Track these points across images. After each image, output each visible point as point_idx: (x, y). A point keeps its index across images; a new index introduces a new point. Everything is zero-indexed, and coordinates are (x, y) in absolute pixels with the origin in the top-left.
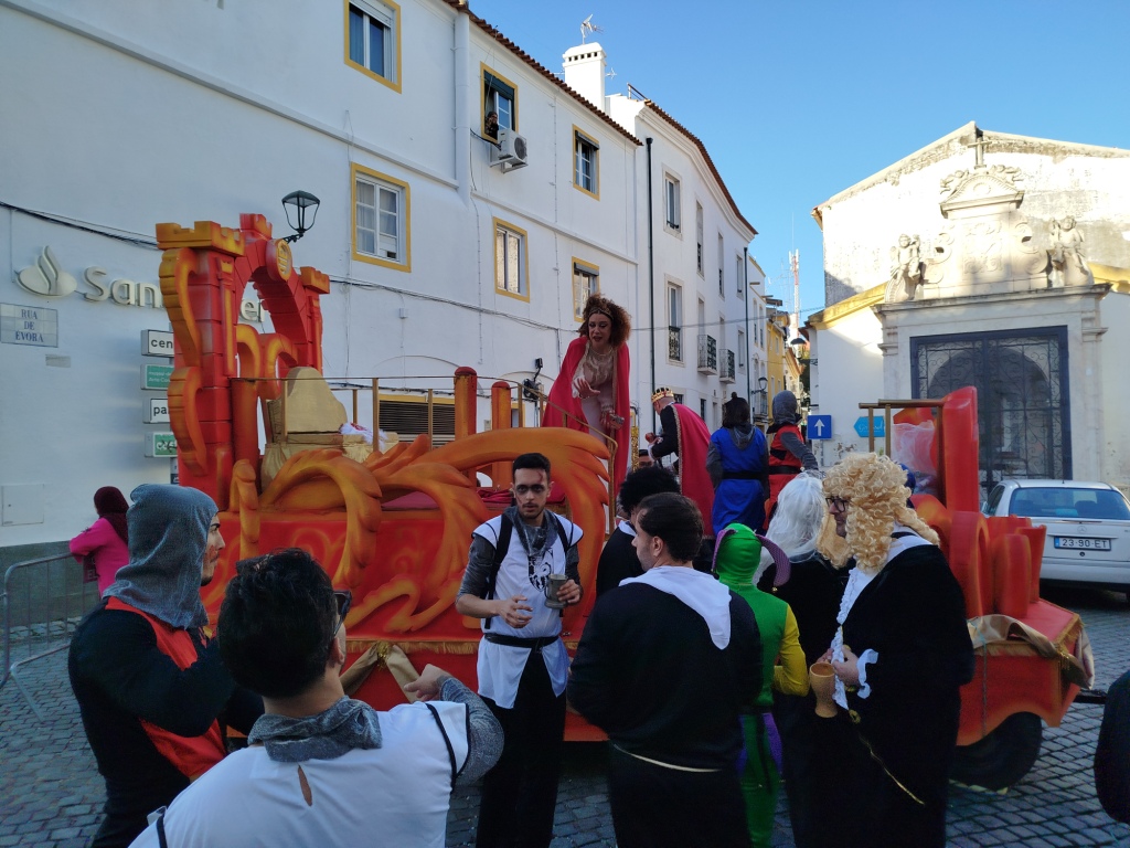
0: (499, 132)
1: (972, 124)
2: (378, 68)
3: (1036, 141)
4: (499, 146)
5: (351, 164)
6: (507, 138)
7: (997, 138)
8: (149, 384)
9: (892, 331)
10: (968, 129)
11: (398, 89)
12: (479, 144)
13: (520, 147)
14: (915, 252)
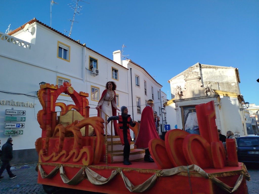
0: (92, 69)
1: (198, 63)
2: (65, 58)
3: (212, 66)
4: (92, 71)
5: (57, 76)
6: (94, 70)
7: (204, 66)
8: (6, 120)
9: (177, 106)
10: (198, 64)
11: (69, 61)
12: (88, 72)
13: (97, 72)
14: (180, 89)
